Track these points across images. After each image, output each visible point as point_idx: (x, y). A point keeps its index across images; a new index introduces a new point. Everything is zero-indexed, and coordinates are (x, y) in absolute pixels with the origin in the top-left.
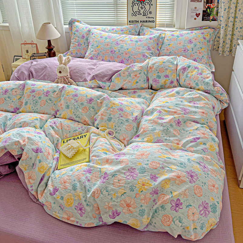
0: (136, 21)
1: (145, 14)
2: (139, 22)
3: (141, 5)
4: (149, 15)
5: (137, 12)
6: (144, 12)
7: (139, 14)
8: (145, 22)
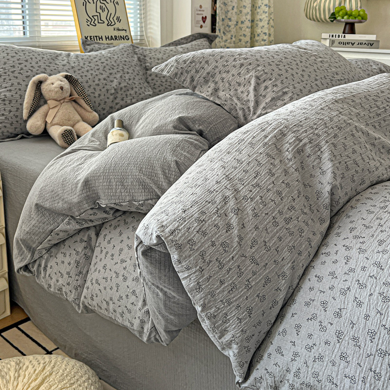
0: (98, 38)
1: (110, 23)
2: (104, 38)
3: (99, 4)
4: (118, 25)
5: (96, 18)
6: (108, 19)
7: (100, 21)
8: (113, 39)
